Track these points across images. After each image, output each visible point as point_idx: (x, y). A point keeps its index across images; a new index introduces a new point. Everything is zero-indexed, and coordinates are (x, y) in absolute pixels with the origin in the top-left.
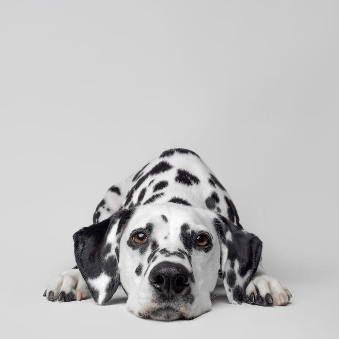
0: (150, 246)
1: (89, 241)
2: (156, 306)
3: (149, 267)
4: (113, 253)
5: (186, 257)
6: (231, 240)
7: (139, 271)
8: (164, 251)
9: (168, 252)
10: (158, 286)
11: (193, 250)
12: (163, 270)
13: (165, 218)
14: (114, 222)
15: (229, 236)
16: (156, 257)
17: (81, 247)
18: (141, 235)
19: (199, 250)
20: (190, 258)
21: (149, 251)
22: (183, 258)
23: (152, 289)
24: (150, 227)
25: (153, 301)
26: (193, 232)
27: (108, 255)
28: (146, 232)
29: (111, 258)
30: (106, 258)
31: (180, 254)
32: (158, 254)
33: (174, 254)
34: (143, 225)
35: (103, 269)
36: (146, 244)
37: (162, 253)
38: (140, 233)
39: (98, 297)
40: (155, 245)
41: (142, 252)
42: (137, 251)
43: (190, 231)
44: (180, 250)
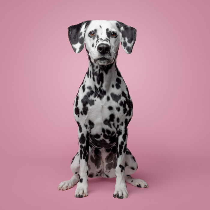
0: (96, 37)
1: (74, 31)
2: (100, 57)
3: (97, 44)
4: (83, 35)
5: (108, 41)
6: (123, 30)
7: (93, 46)
8: (101, 39)
9: (103, 40)
10: (100, 51)
11: (111, 38)
12: (101, 46)
13: (100, 26)
14: (84, 24)
15: (122, 29)
16: (99, 42)
17: (70, 32)
18: (92, 33)
19: (113, 38)
20: (109, 41)
21: (96, 39)
22: (107, 41)
23: (98, 52)
24: (96, 31)
25: (99, 56)
26: (110, 32)
27: (81, 36)
28: (95, 32)
29: (82, 38)
30: (80, 37)
31: (106, 40)
32: (99, 40)
33: (105, 40)
34: (93, 29)
35: (79, 41)
36: (95, 36)
37: (101, 40)
38: (92, 32)
39: (76, 51)
40: (98, 37)
41: (94, 39)
42: (92, 39)
43: (109, 31)
44: (106, 39)
